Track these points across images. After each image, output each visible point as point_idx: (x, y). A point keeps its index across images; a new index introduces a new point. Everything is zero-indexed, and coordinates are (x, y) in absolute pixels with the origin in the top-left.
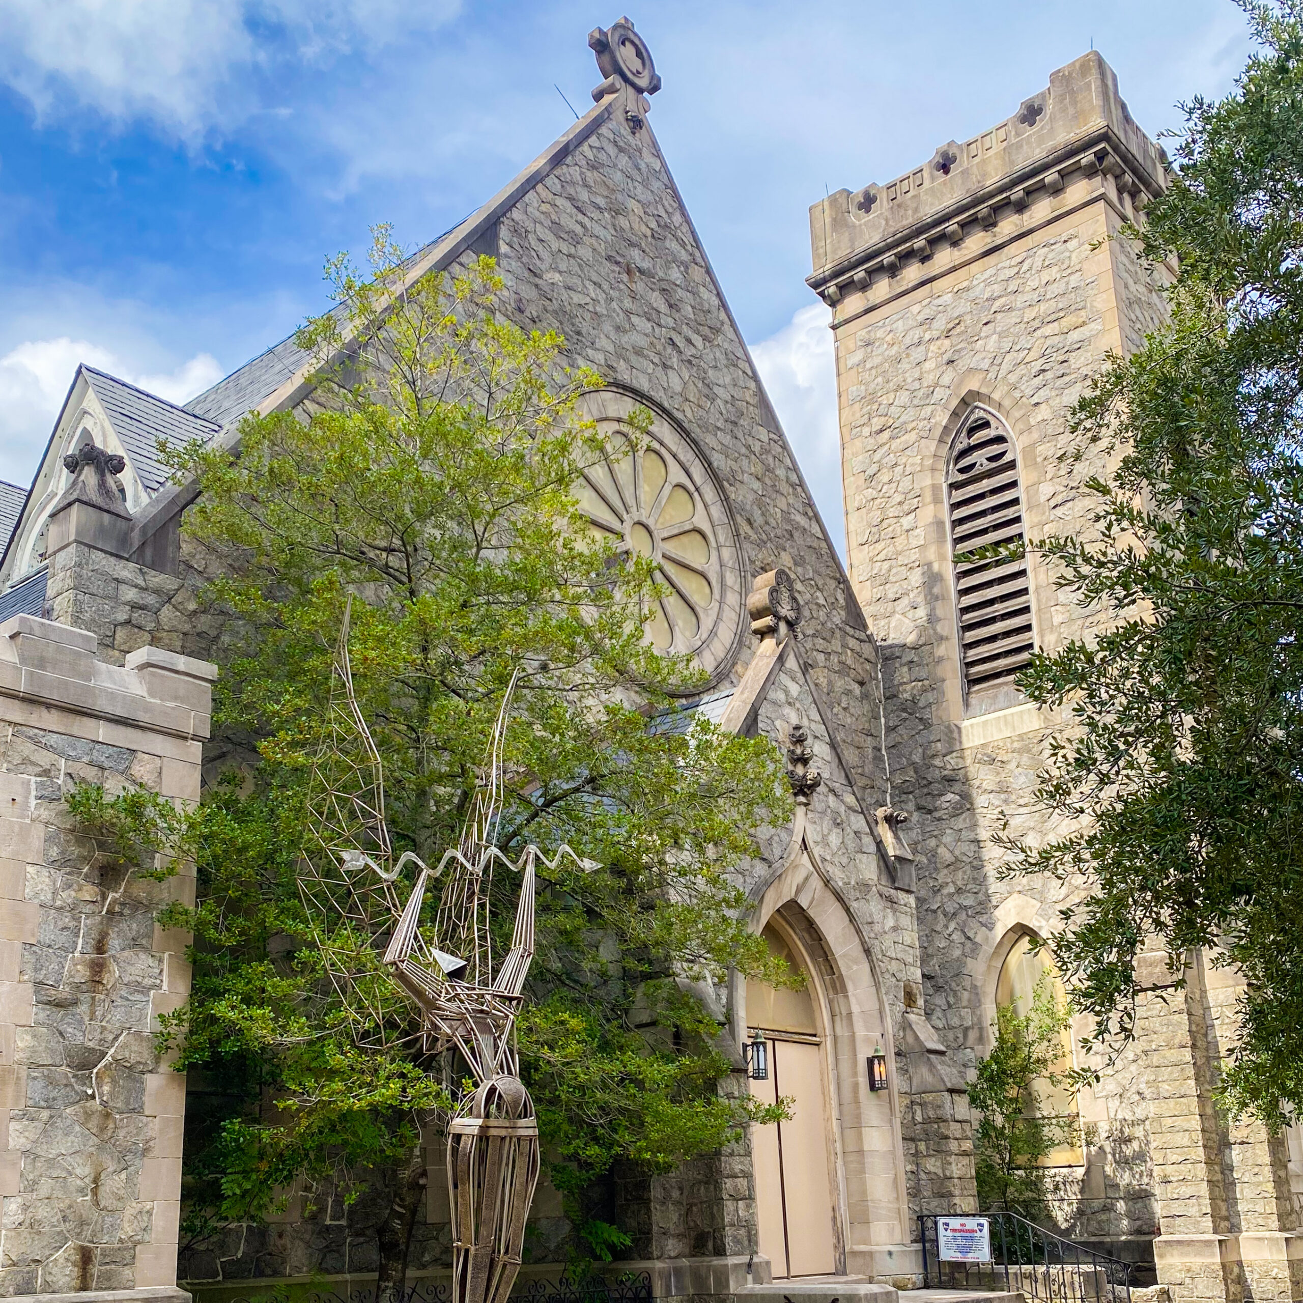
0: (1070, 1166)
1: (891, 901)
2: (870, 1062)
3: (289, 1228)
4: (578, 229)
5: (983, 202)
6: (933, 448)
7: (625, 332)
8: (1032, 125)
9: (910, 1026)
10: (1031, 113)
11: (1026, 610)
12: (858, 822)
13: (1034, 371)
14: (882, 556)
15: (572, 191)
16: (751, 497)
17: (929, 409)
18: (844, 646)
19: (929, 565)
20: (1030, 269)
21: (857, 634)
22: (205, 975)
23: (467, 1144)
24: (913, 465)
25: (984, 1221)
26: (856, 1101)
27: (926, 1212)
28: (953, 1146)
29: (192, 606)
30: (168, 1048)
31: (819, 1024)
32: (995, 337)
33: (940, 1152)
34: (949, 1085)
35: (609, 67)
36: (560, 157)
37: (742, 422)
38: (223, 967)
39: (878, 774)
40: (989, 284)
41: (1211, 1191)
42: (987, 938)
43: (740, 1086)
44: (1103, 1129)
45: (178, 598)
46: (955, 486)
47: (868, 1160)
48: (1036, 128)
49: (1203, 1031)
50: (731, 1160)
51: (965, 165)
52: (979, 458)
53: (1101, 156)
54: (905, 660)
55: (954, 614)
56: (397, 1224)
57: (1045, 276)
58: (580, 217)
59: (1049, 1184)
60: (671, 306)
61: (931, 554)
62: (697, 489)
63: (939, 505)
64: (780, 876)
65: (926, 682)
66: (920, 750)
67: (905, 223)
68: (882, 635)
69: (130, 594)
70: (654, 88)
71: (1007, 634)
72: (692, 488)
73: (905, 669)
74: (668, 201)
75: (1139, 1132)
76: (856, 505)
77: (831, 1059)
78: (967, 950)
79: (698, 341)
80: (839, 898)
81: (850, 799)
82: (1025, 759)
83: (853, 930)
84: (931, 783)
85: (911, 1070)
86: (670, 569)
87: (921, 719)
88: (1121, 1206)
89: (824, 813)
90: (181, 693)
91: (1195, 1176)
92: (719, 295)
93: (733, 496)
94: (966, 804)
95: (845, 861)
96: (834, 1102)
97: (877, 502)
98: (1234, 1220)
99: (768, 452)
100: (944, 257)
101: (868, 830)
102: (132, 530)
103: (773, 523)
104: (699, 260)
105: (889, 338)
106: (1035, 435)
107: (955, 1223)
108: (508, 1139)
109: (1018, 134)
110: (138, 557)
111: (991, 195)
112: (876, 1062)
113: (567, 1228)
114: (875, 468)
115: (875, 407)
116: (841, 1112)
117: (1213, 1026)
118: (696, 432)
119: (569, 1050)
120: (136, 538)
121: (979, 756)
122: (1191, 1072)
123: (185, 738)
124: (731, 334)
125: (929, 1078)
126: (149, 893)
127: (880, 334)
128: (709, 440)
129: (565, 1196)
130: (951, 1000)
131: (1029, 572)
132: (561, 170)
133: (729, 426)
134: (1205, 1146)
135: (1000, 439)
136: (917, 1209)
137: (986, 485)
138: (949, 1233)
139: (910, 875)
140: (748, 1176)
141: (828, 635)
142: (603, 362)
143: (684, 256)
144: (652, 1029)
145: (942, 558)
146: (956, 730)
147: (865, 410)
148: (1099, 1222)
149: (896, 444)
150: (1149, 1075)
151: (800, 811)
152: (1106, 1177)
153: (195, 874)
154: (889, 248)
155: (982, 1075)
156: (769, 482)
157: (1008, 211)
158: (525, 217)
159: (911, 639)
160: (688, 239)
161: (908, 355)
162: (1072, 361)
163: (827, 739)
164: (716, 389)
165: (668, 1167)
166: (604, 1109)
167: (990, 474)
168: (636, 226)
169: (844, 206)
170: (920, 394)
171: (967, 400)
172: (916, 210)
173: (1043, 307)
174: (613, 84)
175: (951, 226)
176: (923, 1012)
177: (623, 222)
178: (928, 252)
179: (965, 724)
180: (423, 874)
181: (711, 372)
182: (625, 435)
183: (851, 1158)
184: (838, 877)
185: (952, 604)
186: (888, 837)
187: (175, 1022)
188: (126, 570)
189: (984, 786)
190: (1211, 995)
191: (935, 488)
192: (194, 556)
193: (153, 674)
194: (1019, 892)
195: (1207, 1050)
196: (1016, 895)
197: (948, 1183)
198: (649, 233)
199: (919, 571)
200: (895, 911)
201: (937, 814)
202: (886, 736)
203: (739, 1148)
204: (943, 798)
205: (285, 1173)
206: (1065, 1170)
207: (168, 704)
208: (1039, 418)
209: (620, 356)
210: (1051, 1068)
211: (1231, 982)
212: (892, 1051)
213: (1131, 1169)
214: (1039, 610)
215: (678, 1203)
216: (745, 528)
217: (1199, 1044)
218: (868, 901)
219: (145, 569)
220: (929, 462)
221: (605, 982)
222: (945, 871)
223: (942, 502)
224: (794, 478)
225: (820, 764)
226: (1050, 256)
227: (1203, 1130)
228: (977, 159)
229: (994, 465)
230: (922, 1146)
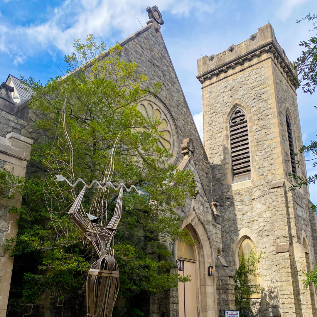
0: (257, 298)
1: (215, 226)
2: (209, 268)
3: (46, 306)
4: (142, 53)
5: (241, 58)
6: (226, 117)
7: (152, 79)
8: (253, 40)
9: (219, 259)
10: (253, 38)
11: (249, 157)
12: (207, 205)
13: (252, 99)
14: (212, 143)
15: (141, 43)
16: (182, 124)
17: (226, 108)
18: (203, 164)
19: (224, 145)
20: (252, 74)
21: (206, 161)
22: (22, 229)
23: (94, 278)
24: (221, 121)
25: (238, 312)
26: (205, 278)
27: (222, 309)
28: (230, 291)
29: (31, 130)
30: (8, 249)
31: (195, 257)
32: (243, 91)
33: (226, 293)
34: (229, 275)
35: (151, 16)
36: (138, 34)
37: (180, 106)
38: (28, 227)
39: (210, 196)
40: (242, 78)
41: (295, 306)
42: (237, 239)
43: (176, 271)
44: (266, 289)
45: (27, 127)
46: (231, 127)
47: (207, 294)
48: (254, 41)
49: (293, 264)
50: (172, 292)
51: (236, 50)
52: (238, 120)
53: (270, 48)
54: (217, 168)
55: (230, 158)
56: (77, 307)
57: (256, 76)
58: (142, 50)
59: (252, 303)
60: (164, 75)
61: (225, 143)
62: (168, 121)
63: (227, 131)
64: (187, 216)
65: (223, 174)
66: (221, 191)
67: (221, 63)
68: (212, 162)
69: (13, 124)
70: (162, 24)
71: (244, 163)
72: (167, 120)
73: (218, 171)
74: (164, 50)
75: (276, 290)
76: (206, 131)
77: (198, 267)
78: (231, 241)
79: (170, 85)
80: (202, 224)
81: (206, 199)
82: (248, 194)
83: (205, 232)
84: (223, 199)
85: (219, 271)
86: (161, 140)
87: (221, 183)
88: (270, 309)
89: (199, 201)
90: (22, 147)
91: (291, 302)
92: (176, 75)
93: (177, 124)
94: (232, 204)
95: (204, 214)
96: (199, 278)
97: (212, 130)
98: (301, 314)
99: (186, 114)
100: (230, 72)
101: (210, 207)
102: (15, 107)
103: (187, 132)
104: (171, 66)
105: (216, 91)
106: (252, 114)
107: (230, 312)
108: (108, 278)
109: (250, 43)
110: (16, 114)
111: (243, 57)
112: (210, 268)
113: (125, 310)
114: (211, 122)
115: (212, 107)
116: (200, 281)
117: (296, 263)
118: (169, 107)
119: (130, 256)
120: (16, 110)
121: (236, 193)
122: (290, 274)
123: (22, 160)
124: (178, 85)
125: (224, 273)
126: (6, 203)
127: (214, 90)
128: (172, 109)
129: (125, 301)
130: (227, 254)
131: (250, 148)
132: (138, 38)
133: (177, 107)
134: (294, 294)
135: (243, 115)
136: (219, 308)
137: (239, 126)
138: (228, 315)
139: (220, 220)
140: (177, 297)
141: (199, 161)
142: (146, 86)
143: (168, 64)
144: (152, 255)
145: (228, 144)
146: (230, 186)
147: (209, 108)
148: (264, 313)
149: (217, 116)
150: (279, 275)
151: (193, 200)
152: (266, 301)
153: (22, 199)
154: (217, 69)
155: (236, 273)
156: (186, 122)
157: (246, 61)
158: (128, 47)
159: (219, 163)
160: (169, 60)
161: (220, 95)
162: (262, 96)
163: (200, 183)
164: (174, 97)
165: (155, 293)
166: (138, 276)
167: (240, 124)
168: (156, 55)
169: (206, 60)
170: (223, 104)
171: (235, 106)
172: (224, 60)
173: (255, 84)
174: (152, 20)
175: (233, 64)
176: (222, 256)
177: (153, 53)
178: (226, 71)
179: (232, 185)
180: (85, 186)
181: (173, 93)
182: (151, 105)
183: (203, 294)
184: (202, 219)
185: (230, 155)
186: (214, 210)
187: (11, 242)
188: (12, 118)
189: (237, 200)
190: (295, 255)
191: (226, 127)
192: (32, 117)
193: (13, 140)
194: (245, 227)
195: (294, 269)
196: (244, 228)
197: (228, 301)
198: (159, 57)
199: (222, 147)
200: (216, 229)
201: (224, 207)
202: (212, 187)
203: (174, 289)
204: (226, 203)
205: (42, 289)
206: (256, 299)
207: (17, 149)
208: (253, 110)
209: (150, 85)
210: (254, 272)
211: (301, 252)
212: (214, 265)
213: (273, 300)
214: (252, 157)
215: (158, 304)
216: (180, 132)
217: (292, 267)
218: (209, 225)
219: (18, 118)
220: (225, 120)
221: (140, 242)
222: (226, 221)
223: (228, 130)
224: (192, 121)
225: (198, 189)
226: (257, 71)
227: (293, 290)
228: (239, 49)
229: (241, 121)
230: (221, 291)
